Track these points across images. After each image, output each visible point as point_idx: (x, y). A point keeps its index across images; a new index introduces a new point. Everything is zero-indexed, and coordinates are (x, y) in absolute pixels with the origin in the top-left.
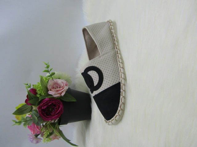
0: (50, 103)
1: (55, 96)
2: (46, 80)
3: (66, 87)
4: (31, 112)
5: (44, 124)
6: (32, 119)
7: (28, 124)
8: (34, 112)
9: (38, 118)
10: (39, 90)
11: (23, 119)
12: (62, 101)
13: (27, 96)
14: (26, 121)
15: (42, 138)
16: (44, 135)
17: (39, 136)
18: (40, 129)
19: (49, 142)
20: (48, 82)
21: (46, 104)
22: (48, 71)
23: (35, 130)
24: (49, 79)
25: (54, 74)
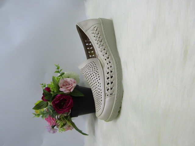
0: (62, 98)
1: (65, 92)
2: (57, 79)
3: (74, 84)
4: (47, 107)
5: (59, 117)
6: (48, 112)
7: (45, 117)
8: (50, 106)
9: (53, 112)
10: (52, 88)
11: (41, 112)
12: (71, 96)
13: (43, 94)
14: (43, 114)
15: (57, 129)
16: (59, 125)
17: (55, 127)
18: (55, 121)
19: (63, 132)
20: (59, 81)
21: (58, 99)
22: (59, 71)
23: (51, 121)
24: (60, 78)
25: (63, 74)
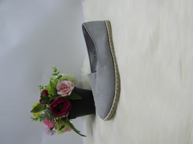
0: (60, 102)
1: (62, 96)
2: (55, 82)
3: (72, 87)
4: (45, 110)
5: (57, 119)
6: (46, 115)
7: (44, 120)
8: (47, 109)
9: (51, 115)
10: (50, 92)
11: (39, 116)
12: (69, 99)
13: (41, 97)
14: (41, 118)
15: (56, 130)
16: (58, 128)
17: (54, 129)
18: (54, 123)
19: (61, 134)
20: (56, 84)
21: (56, 103)
22: (56, 74)
23: (49, 124)
24: (58, 81)
25: (61, 76)
